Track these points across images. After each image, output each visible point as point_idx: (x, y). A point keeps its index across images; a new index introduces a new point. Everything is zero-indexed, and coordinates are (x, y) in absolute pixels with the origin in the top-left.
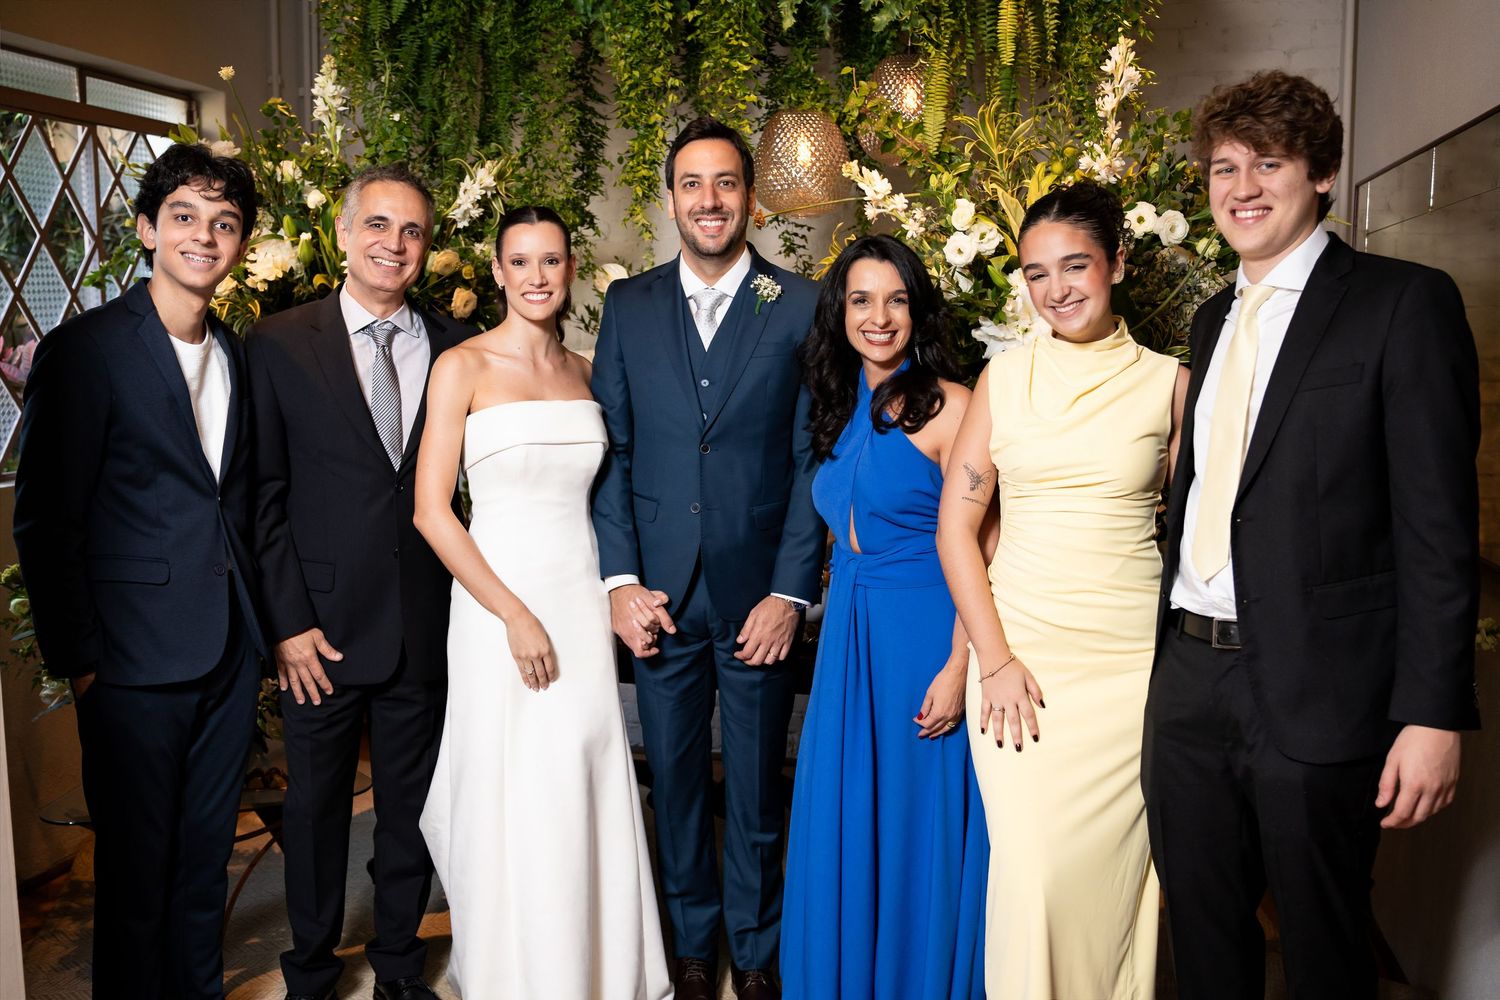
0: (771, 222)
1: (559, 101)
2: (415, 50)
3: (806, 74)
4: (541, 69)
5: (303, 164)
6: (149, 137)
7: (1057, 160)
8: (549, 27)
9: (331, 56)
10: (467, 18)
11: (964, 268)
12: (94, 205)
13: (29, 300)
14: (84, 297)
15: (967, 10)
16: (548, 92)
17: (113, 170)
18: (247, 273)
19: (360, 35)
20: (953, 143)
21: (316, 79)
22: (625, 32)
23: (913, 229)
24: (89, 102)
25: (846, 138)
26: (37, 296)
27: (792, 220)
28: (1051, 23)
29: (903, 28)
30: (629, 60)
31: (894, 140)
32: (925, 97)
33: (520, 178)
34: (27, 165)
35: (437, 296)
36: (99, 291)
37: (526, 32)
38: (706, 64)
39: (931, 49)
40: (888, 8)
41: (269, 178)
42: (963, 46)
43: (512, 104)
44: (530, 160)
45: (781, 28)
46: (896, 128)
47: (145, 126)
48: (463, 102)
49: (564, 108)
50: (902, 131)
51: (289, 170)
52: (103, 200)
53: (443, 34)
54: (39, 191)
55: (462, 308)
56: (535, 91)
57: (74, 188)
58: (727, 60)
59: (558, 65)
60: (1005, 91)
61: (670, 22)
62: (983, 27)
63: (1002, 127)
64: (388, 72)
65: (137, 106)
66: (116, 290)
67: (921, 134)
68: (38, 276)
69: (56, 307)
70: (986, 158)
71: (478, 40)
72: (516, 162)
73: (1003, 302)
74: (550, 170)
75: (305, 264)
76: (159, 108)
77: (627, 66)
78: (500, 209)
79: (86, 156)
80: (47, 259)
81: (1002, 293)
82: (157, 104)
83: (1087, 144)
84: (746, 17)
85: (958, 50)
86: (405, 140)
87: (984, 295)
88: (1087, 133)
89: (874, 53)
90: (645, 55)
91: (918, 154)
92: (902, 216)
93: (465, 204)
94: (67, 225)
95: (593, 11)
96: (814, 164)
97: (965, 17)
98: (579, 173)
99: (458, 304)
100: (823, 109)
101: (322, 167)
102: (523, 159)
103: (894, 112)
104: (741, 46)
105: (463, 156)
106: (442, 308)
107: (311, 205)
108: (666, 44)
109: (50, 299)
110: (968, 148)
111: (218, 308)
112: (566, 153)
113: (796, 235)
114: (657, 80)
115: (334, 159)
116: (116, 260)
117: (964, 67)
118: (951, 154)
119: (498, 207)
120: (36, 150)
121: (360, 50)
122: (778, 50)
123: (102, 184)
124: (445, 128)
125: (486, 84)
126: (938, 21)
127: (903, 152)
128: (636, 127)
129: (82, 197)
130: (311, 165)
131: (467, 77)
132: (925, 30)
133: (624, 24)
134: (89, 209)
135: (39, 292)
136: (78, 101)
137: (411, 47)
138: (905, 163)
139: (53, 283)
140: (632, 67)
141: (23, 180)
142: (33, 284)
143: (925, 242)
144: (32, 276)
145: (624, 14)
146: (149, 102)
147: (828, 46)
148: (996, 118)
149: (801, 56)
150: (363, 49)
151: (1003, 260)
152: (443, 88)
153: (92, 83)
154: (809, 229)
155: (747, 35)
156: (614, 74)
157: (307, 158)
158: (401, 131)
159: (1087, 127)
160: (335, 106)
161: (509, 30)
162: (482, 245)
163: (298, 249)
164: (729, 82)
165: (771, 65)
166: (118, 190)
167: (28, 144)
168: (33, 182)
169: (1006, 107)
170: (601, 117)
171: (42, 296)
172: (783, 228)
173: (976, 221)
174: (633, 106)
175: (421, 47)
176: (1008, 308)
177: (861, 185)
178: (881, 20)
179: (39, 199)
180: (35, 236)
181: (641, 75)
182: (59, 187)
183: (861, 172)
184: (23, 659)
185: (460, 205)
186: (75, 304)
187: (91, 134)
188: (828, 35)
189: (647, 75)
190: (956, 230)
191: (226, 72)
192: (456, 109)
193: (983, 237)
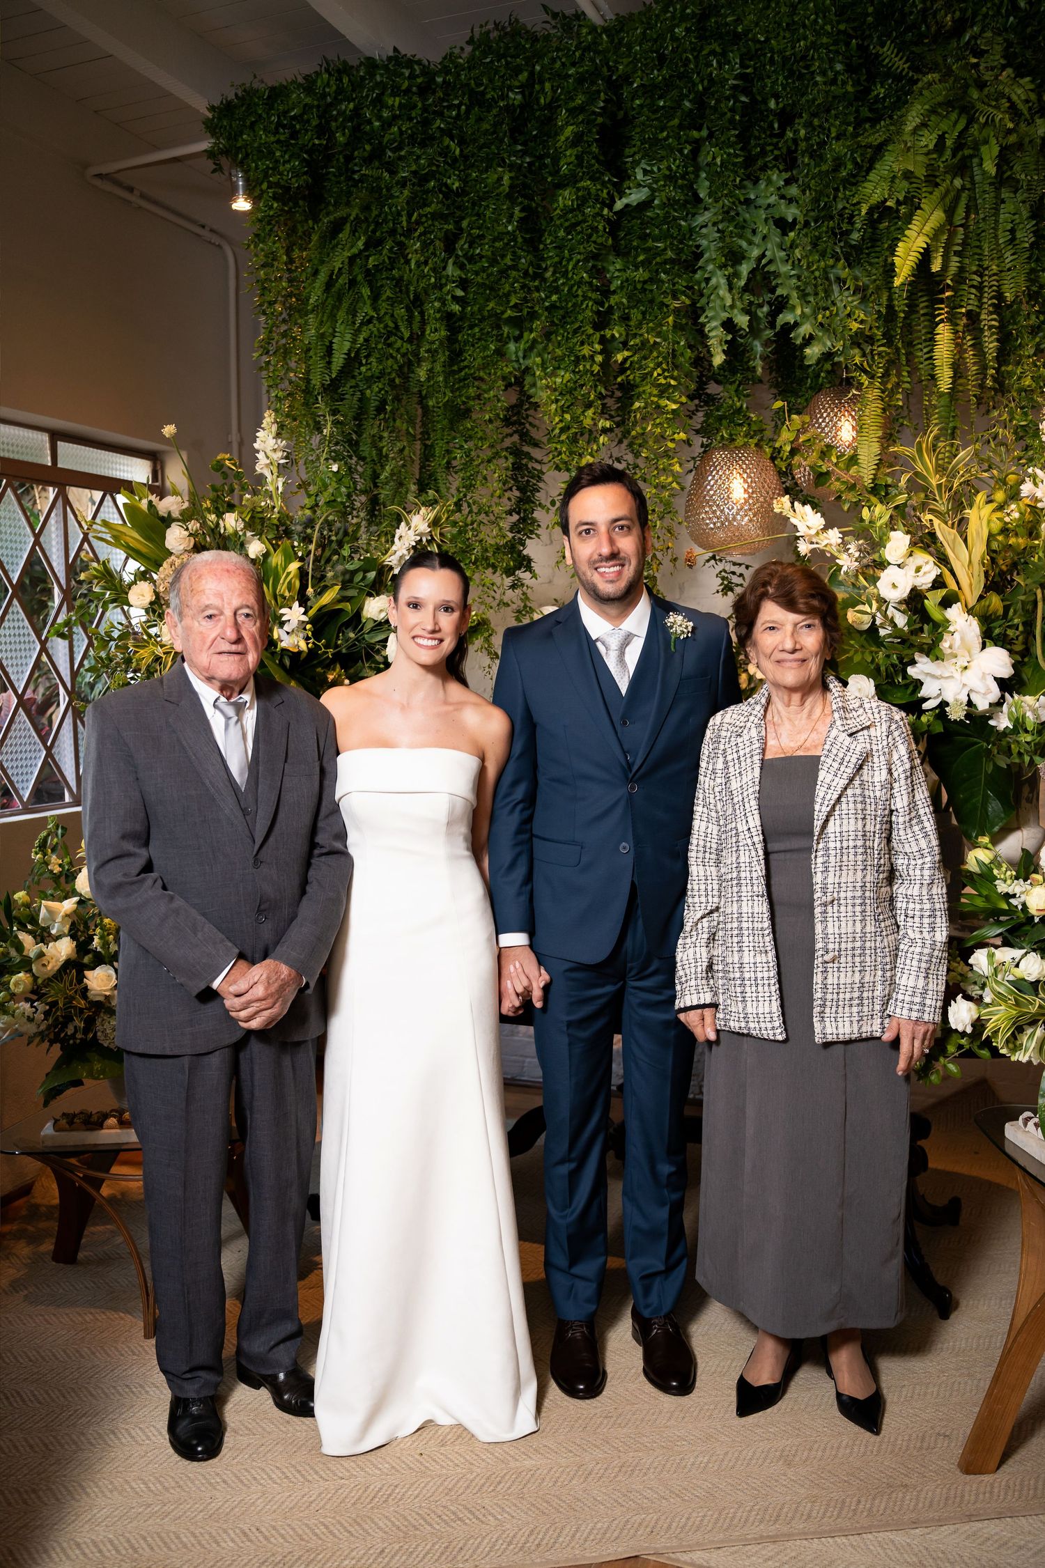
0: (708, 561)
1: (491, 446)
2: (355, 403)
3: (739, 411)
4: (474, 416)
5: (244, 516)
6: (114, 494)
7: (1000, 488)
8: (482, 374)
9: (272, 412)
10: (406, 370)
11: (900, 603)
12: (63, 560)
14: (53, 648)
15: (902, 337)
16: (481, 439)
17: (81, 526)
19: (303, 391)
20: (888, 475)
21: (257, 434)
22: (556, 376)
23: (847, 563)
24: (60, 465)
25: (781, 474)
26: (9, 647)
27: (729, 558)
28: (991, 345)
29: (836, 359)
30: (561, 404)
31: (828, 473)
32: (859, 428)
33: (455, 524)
35: (373, 641)
36: (66, 642)
37: (460, 381)
38: (637, 405)
39: (864, 379)
40: (820, 340)
41: (212, 530)
42: (899, 375)
43: (448, 452)
44: (465, 505)
45: (711, 365)
46: (830, 460)
47: (111, 486)
48: (402, 451)
49: (497, 453)
50: (835, 465)
51: (231, 522)
52: (72, 555)
53: (380, 386)
54: (10, 549)
56: (471, 437)
57: (44, 546)
58: (656, 399)
59: (491, 412)
60: (944, 418)
61: (601, 365)
62: (920, 354)
63: (941, 456)
64: (330, 425)
65: (105, 468)
66: (83, 641)
67: (855, 467)
68: (10, 628)
69: (26, 657)
70: (925, 489)
71: (415, 390)
72: (451, 508)
73: (940, 638)
74: (483, 515)
76: (125, 468)
77: (558, 409)
79: (57, 513)
80: (18, 613)
81: (939, 628)
82: (124, 465)
83: (1030, 470)
84: (674, 356)
85: (894, 379)
86: (343, 489)
87: (922, 630)
88: (1031, 460)
89: (811, 388)
90: (576, 398)
91: (852, 487)
92: (834, 550)
93: (399, 551)
95: (524, 357)
96: (746, 501)
97: (900, 345)
98: (515, 517)
100: (756, 445)
101: (262, 519)
102: (458, 505)
103: (830, 447)
104: (670, 385)
105: (401, 503)
107: (252, 556)
108: (596, 386)
109: (20, 650)
110: (904, 479)
111: (164, 656)
112: (500, 497)
113: (734, 573)
114: (587, 422)
115: (275, 510)
117: (900, 396)
118: (887, 486)
120: (10, 510)
121: (303, 404)
122: (713, 388)
123: (71, 540)
124: (383, 477)
125: (426, 434)
126: (872, 351)
127: (837, 486)
128: (568, 470)
129: (51, 552)
130: (252, 517)
131: (405, 427)
132: (857, 360)
133: (555, 368)
134: (58, 564)
135: (10, 643)
136: (49, 464)
137: (352, 401)
138: (840, 497)
139: (24, 635)
140: (563, 410)
142: (5, 636)
143: (861, 577)
144: (4, 628)
145: (555, 359)
146: (116, 463)
147: (761, 381)
148: (934, 446)
149: (733, 393)
150: (305, 403)
151: (941, 593)
152: (381, 438)
153: (62, 446)
154: (747, 567)
155: (676, 373)
156: (545, 418)
157: (248, 510)
158: (339, 481)
159: (1031, 453)
160: (276, 458)
161: (441, 379)
164: (658, 421)
165: (707, 403)
166: (86, 546)
167: (2, 506)
168: (6, 541)
169: (945, 435)
170: (537, 461)
171: (13, 646)
172: (720, 567)
173: (911, 555)
174: (565, 449)
175: (360, 400)
176: (945, 645)
177: (793, 520)
178: (813, 352)
179: (12, 557)
180: (7, 591)
181: (571, 418)
182: (31, 544)
183: (793, 507)
185: (395, 551)
186: (44, 654)
187: (61, 494)
188: (760, 370)
189: (578, 417)
190: (889, 564)
191: (169, 430)
192: (393, 459)
193: (918, 570)
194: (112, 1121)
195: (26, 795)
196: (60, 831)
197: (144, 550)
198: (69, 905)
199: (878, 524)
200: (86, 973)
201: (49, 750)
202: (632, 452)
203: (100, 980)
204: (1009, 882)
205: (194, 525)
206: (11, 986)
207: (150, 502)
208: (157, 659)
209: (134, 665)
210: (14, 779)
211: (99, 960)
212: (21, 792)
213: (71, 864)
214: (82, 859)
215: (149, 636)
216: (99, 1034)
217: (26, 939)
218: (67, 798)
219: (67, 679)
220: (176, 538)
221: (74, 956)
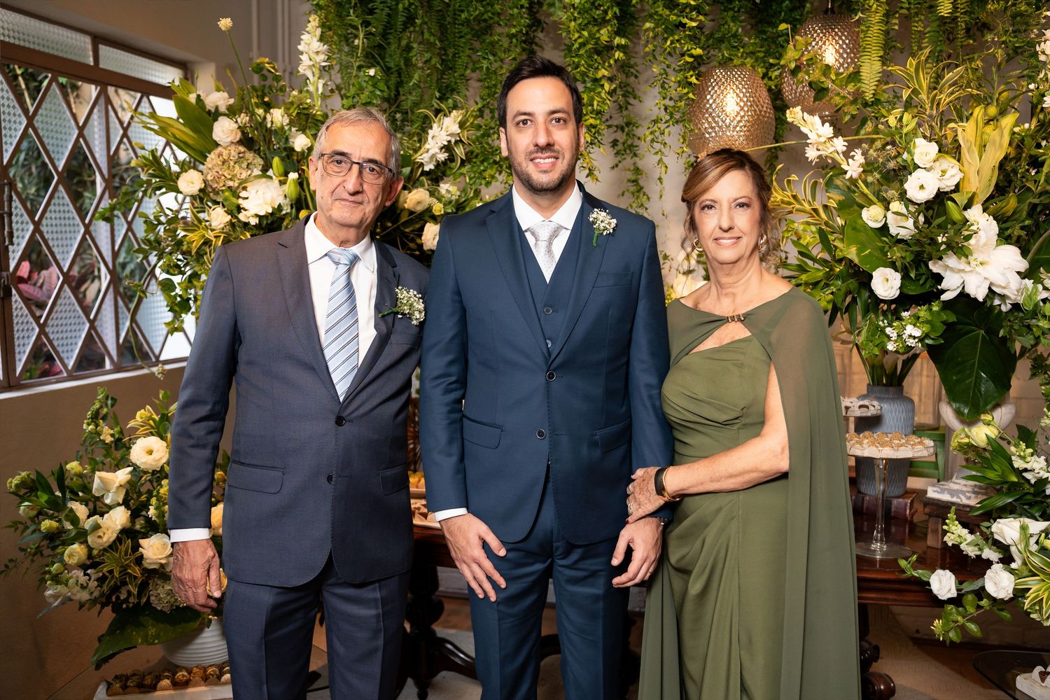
2: (384, 18)
3: (735, 35)
4: (499, 30)
5: (291, 111)
6: (152, 98)
9: (316, 16)
12: (105, 152)
13: (48, 232)
14: (95, 231)
17: (121, 123)
18: (239, 209)
20: (886, 91)
21: (302, 37)
23: (852, 169)
24: (101, 66)
25: (770, 90)
26: (55, 229)
30: (579, 21)
31: (826, 89)
34: (46, 116)
35: (407, 230)
36: (108, 225)
38: (648, 25)
41: (261, 124)
43: (471, 63)
44: (487, 111)
46: (829, 78)
47: (149, 89)
48: (426, 62)
50: (833, 81)
51: (278, 117)
52: (113, 149)
54: (57, 139)
55: (431, 241)
56: (494, 50)
57: (88, 138)
58: (675, 18)
59: (515, 26)
60: (934, 42)
63: (930, 76)
64: (361, 36)
65: (142, 72)
66: (123, 225)
67: (853, 84)
68: (55, 211)
69: (71, 238)
72: (474, 114)
73: (968, 238)
75: (291, 201)
76: (160, 74)
77: (577, 27)
78: (461, 153)
79: (99, 111)
80: (63, 198)
81: (963, 228)
82: (159, 71)
86: (378, 93)
90: (594, 18)
91: (854, 102)
92: (840, 159)
93: (431, 150)
94: (85, 174)
96: (738, 113)
99: (428, 237)
100: (752, 64)
101: (307, 115)
102: (480, 110)
103: (827, 65)
104: (688, 5)
105: (426, 108)
106: (413, 240)
107: (298, 148)
108: (612, 6)
109: (66, 232)
110: (906, 94)
111: (214, 240)
114: (604, 39)
115: (316, 108)
116: (122, 199)
117: (895, 21)
119: (460, 152)
120: (55, 104)
121: (337, 16)
123: (112, 136)
124: (411, 84)
127: (836, 100)
129: (95, 146)
130: (298, 113)
131: (432, 39)
134: (101, 155)
135: (56, 225)
136: (92, 64)
137: (382, 14)
138: (841, 109)
139: (69, 218)
140: (582, 28)
141: (43, 129)
142: (51, 218)
144: (51, 211)
146: (152, 69)
148: (925, 67)
149: (729, 20)
150: (340, 17)
151: (966, 196)
152: (410, 49)
153: (104, 50)
156: (564, 34)
157: (295, 106)
158: (374, 86)
160: (318, 60)
162: (448, 185)
163: (286, 187)
164: (676, 37)
166: (125, 140)
167: (48, 99)
168: (52, 131)
169: (933, 58)
171: (59, 229)
173: (938, 160)
174: (583, 62)
175: (389, 15)
176: (972, 241)
177: (804, 130)
179: (57, 146)
180: (54, 178)
181: (589, 34)
182: (75, 136)
183: (803, 117)
184: (31, 557)
185: (427, 152)
186: (87, 237)
187: (103, 93)
189: (595, 34)
190: (917, 167)
191: (225, 23)
192: (422, 68)
193: (944, 172)
194: (166, 682)
195: (71, 364)
196: (109, 402)
197: (190, 142)
198: (123, 475)
199: (905, 130)
200: (142, 542)
201: (92, 322)
202: (624, 72)
203: (154, 549)
204: (1029, 459)
205: (243, 119)
206: (66, 558)
207: (199, 96)
208: (207, 242)
209: (185, 248)
210: (60, 349)
211: (154, 528)
212: (66, 361)
213: (121, 432)
214: (135, 429)
215: (200, 221)
216: (152, 598)
217: (80, 510)
218: (108, 365)
219: (109, 259)
220: (225, 130)
221: (129, 525)
